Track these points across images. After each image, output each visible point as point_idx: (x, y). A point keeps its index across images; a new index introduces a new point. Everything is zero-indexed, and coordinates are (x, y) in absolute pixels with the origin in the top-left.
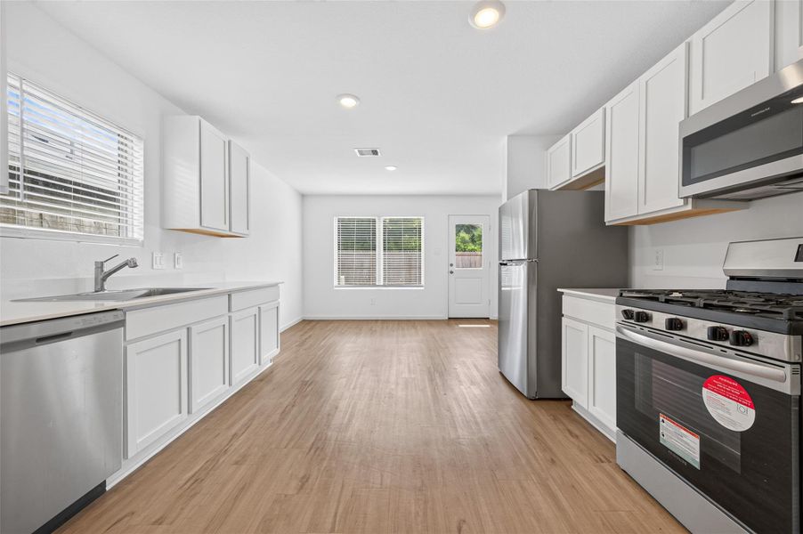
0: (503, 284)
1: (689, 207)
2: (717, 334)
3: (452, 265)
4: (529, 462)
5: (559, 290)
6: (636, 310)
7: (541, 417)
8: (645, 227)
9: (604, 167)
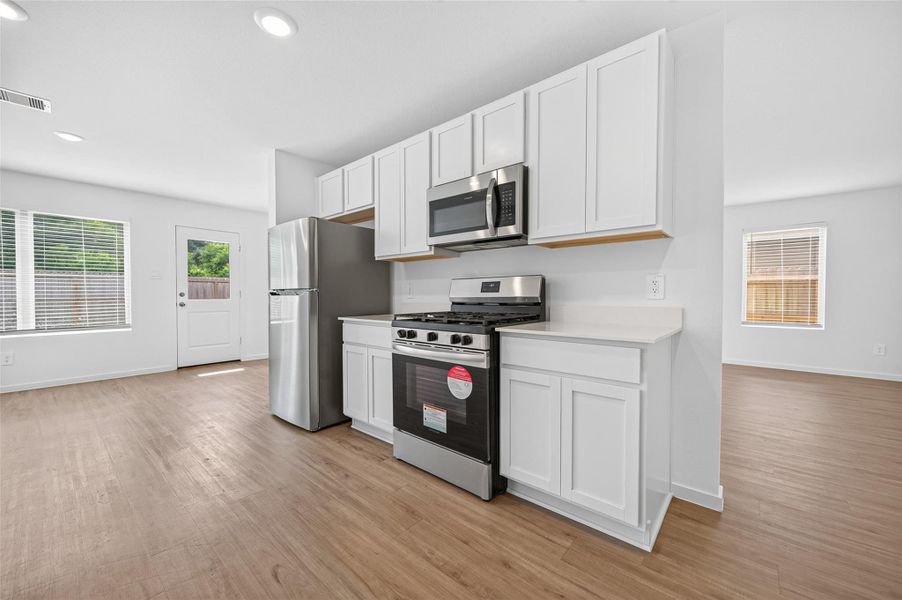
0: (272, 317)
1: (432, 253)
2: (455, 339)
3: (182, 295)
4: (325, 485)
5: (339, 318)
6: (407, 329)
7: (328, 444)
8: (401, 264)
9: (374, 208)
